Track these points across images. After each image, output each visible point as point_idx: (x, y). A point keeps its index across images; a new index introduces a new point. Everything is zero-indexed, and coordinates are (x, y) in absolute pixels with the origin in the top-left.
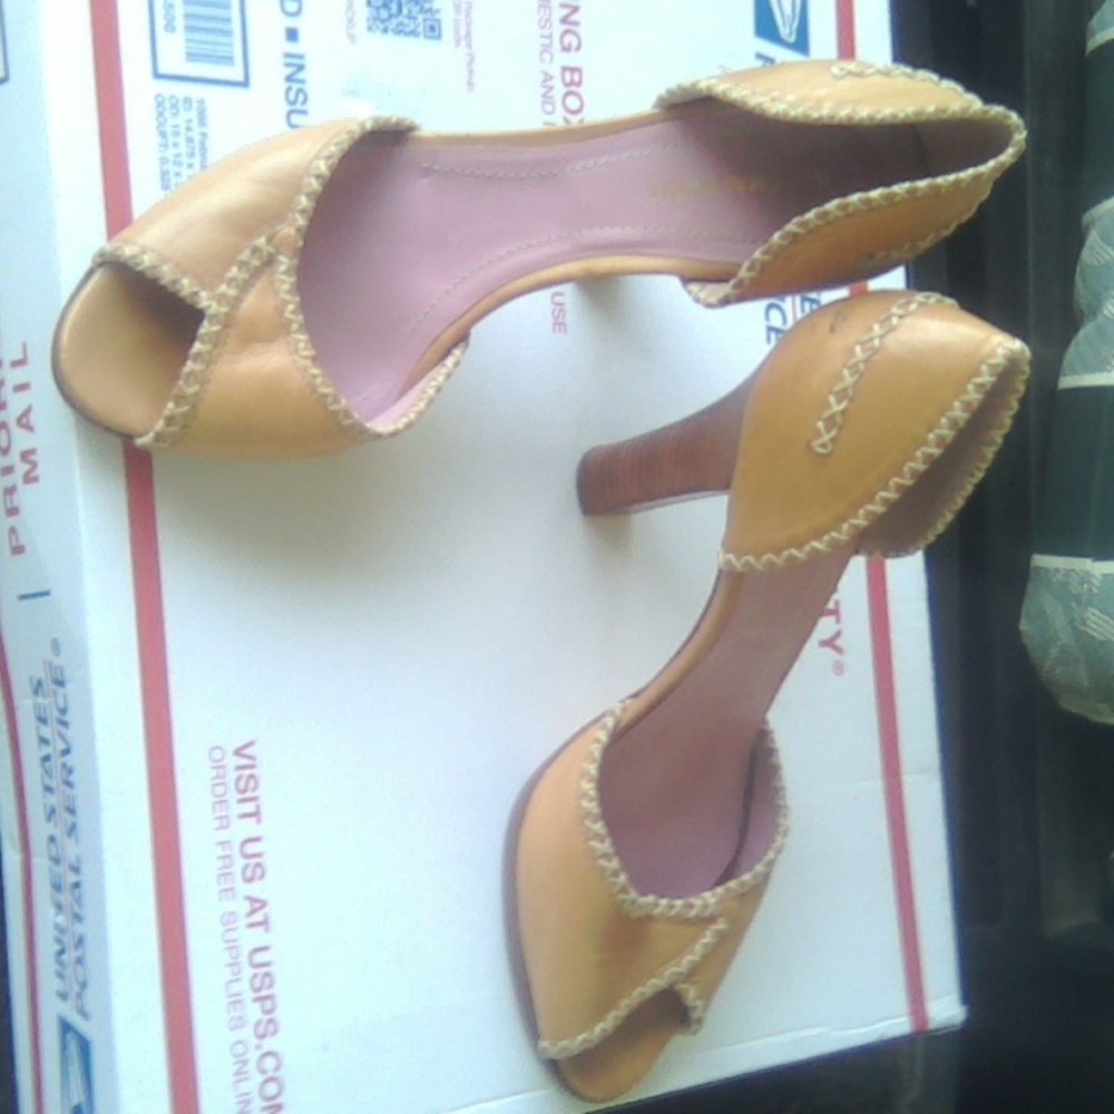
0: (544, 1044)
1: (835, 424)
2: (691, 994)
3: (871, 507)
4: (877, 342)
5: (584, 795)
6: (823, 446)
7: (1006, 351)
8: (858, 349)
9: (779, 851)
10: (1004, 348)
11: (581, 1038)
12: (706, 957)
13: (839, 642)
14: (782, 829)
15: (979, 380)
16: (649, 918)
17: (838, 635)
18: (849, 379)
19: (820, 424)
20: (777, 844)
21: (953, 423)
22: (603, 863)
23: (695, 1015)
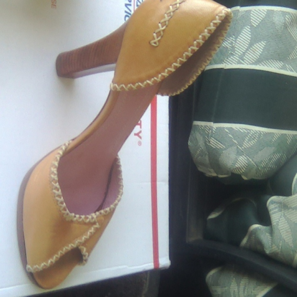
0: (28, 266)
1: (160, 35)
2: (84, 250)
3: (169, 69)
4: (178, 5)
5: (53, 173)
6: (155, 43)
7: (225, 12)
8: (171, 7)
9: (119, 201)
10: (225, 10)
11: (43, 264)
12: (91, 237)
13: (140, 135)
14: (121, 193)
15: (215, 22)
16: (72, 221)
17: (140, 132)
18: (167, 18)
19: (155, 34)
20: (118, 198)
21: (204, 37)
22: (57, 198)
23: (84, 258)
